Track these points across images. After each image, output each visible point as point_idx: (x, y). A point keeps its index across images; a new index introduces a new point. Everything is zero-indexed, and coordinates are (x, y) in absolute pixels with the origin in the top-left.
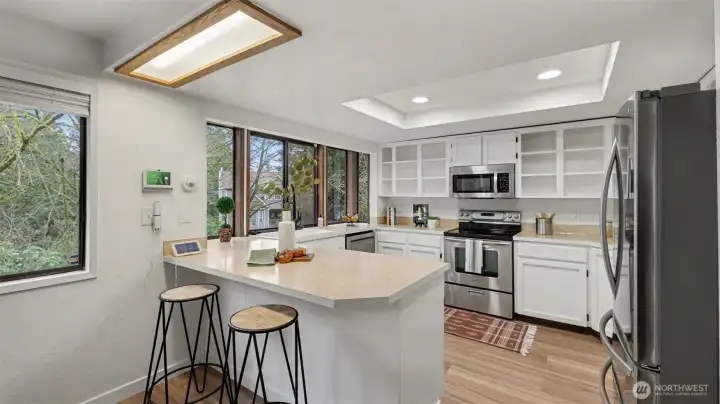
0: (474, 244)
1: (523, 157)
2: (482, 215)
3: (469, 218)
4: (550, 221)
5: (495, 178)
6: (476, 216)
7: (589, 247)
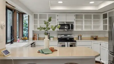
0: (68, 44)
1: (76, 20)
2: (65, 35)
3: (61, 37)
4: (81, 37)
5: (70, 25)
6: (63, 36)
7: (91, 42)
